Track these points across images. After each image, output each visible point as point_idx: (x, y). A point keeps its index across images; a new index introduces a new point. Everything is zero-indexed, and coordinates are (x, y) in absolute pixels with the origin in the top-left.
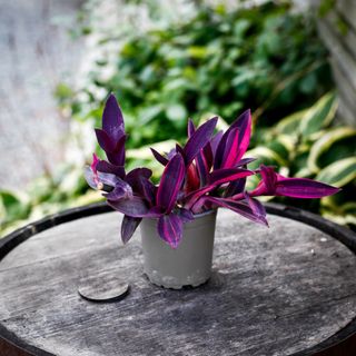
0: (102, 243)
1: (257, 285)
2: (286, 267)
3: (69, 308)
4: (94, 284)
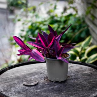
0: (28, 72)
1: (76, 81)
2: (84, 77)
3: (20, 88)
4: (28, 81)
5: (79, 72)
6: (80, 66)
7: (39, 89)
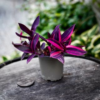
0: (26, 68)
1: (76, 80)
2: (86, 74)
3: (14, 89)
4: (23, 81)
5: (81, 69)
6: (83, 61)
7: (34, 91)
